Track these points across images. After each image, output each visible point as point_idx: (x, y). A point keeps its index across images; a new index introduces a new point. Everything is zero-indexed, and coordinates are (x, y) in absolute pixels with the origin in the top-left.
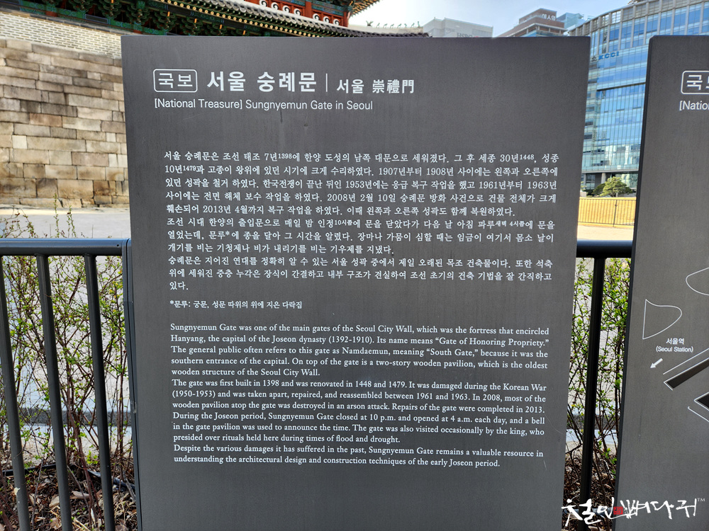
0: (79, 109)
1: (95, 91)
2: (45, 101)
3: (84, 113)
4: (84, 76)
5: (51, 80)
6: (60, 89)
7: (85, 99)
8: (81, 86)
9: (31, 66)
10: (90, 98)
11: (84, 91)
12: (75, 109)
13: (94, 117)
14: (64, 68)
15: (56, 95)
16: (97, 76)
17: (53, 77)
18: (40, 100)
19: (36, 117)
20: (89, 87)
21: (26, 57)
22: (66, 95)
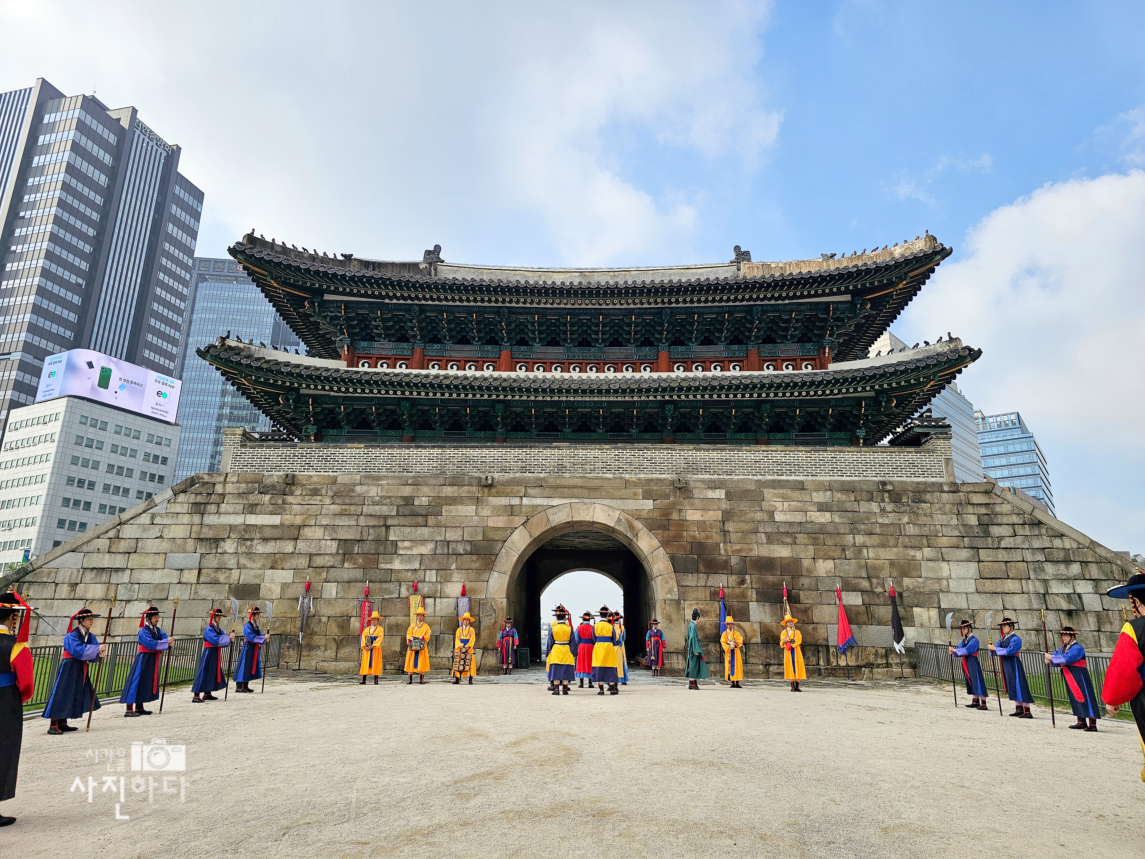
0: (399, 544)
1: (420, 520)
2: (364, 538)
3: (404, 548)
4: (411, 503)
5: (374, 513)
6: (382, 524)
7: (408, 529)
8: (405, 516)
9: (356, 500)
10: (413, 529)
11: (407, 521)
12: (395, 544)
13: (415, 551)
14: (390, 497)
15: (377, 530)
16: (424, 501)
17: (376, 509)
18: (359, 539)
19: (352, 558)
20: (414, 515)
21: (353, 491)
22: (388, 527)
